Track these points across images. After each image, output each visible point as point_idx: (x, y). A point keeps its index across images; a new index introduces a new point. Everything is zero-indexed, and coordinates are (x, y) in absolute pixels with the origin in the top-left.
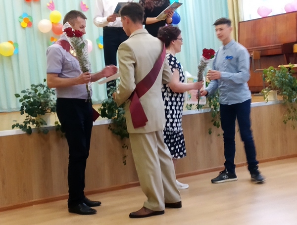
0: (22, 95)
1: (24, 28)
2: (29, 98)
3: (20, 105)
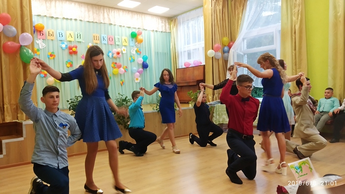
0: (70, 101)
1: (68, 67)
2: (74, 102)
3: (69, 106)
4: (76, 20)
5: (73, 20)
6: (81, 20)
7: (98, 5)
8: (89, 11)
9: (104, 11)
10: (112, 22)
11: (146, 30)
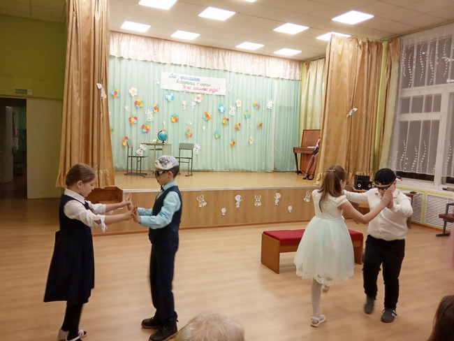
1: (174, 123)
4: (185, 66)
5: (182, 66)
6: (191, 66)
7: (213, 48)
9: (219, 54)
10: (228, 69)
11: (269, 77)
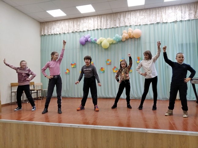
4: (97, 29)
5: (96, 31)
6: (101, 29)
7: (116, 13)
8: (107, 20)
10: (127, 24)
11: (167, 23)
